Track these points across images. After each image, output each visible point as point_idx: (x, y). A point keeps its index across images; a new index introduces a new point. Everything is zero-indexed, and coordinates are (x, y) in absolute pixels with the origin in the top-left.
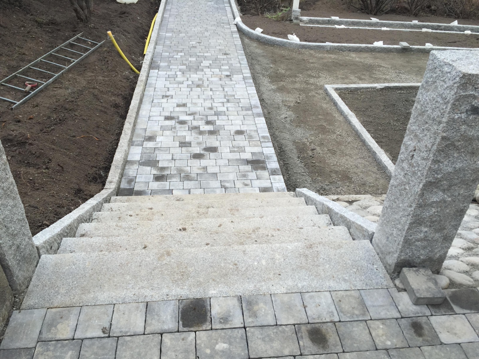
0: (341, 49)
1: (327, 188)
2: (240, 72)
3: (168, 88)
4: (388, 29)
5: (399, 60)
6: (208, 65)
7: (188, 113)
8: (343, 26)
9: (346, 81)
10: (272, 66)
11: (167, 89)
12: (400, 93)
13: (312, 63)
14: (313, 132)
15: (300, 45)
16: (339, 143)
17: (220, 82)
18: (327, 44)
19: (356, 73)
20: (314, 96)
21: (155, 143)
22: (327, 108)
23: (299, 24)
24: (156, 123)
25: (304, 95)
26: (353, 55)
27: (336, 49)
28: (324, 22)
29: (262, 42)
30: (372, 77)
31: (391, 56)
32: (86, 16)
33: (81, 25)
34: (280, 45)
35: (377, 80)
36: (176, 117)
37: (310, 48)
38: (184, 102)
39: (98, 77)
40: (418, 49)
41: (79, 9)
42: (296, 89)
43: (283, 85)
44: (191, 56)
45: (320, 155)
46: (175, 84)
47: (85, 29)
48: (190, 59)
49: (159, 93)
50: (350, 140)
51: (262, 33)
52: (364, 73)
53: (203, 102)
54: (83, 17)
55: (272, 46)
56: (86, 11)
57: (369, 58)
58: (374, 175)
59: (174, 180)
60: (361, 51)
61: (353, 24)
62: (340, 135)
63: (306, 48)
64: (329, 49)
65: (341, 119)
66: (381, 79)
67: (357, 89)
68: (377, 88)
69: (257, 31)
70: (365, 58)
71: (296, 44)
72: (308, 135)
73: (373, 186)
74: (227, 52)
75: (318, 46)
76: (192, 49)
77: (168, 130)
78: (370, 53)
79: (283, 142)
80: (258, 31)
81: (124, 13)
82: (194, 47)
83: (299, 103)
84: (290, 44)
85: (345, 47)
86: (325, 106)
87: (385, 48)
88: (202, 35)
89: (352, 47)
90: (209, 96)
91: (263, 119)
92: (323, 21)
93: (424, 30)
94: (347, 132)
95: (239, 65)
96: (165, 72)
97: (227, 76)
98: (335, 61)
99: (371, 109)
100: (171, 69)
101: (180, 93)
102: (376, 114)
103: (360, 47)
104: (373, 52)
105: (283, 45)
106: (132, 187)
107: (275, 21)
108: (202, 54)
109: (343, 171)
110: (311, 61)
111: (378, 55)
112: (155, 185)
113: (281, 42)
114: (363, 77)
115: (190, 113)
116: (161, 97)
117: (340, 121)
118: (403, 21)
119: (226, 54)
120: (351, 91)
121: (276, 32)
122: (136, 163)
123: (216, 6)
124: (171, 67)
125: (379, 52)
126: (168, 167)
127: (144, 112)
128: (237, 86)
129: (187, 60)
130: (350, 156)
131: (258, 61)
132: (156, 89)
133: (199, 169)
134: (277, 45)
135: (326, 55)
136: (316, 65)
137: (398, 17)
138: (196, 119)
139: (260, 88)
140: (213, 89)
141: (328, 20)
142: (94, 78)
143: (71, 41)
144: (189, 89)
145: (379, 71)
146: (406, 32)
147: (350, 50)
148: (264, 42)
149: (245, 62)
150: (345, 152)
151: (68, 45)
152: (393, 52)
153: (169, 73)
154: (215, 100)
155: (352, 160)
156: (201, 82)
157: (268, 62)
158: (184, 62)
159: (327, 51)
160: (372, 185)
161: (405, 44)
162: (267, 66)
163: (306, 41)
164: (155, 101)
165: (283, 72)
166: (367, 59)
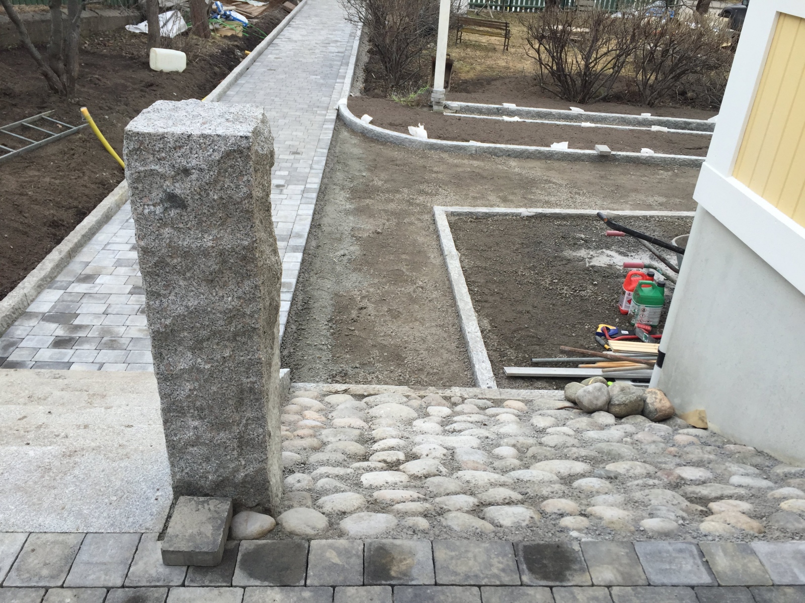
0: (494, 153)
1: (350, 372)
2: (303, 181)
4: (593, 125)
5: (587, 174)
8: (516, 119)
9: (479, 202)
10: (364, 174)
12: (560, 225)
13: (436, 172)
14: (376, 281)
15: (427, 144)
16: (412, 300)
18: (472, 143)
19: (502, 191)
20: (411, 224)
21: (91, 285)
22: (423, 244)
23: (442, 113)
24: (113, 253)
25: (394, 221)
26: (513, 163)
27: (485, 152)
28: (489, 112)
29: (368, 138)
30: (525, 198)
31: (577, 166)
32: (64, 85)
33: (53, 99)
34: (395, 143)
35: (532, 203)
37: (442, 149)
39: (44, 177)
40: (627, 157)
41: (51, 73)
42: (386, 211)
43: (368, 205)
45: (369, 317)
47: (61, 105)
50: (434, 296)
51: (371, 122)
52: (516, 191)
54: (59, 86)
55: (382, 145)
56: (65, 78)
57: (537, 169)
58: (445, 356)
59: (86, 346)
60: (528, 158)
61: (540, 115)
62: (422, 288)
63: (436, 149)
64: (473, 152)
65: (437, 261)
66: (539, 201)
67: (487, 216)
68: (522, 216)
70: (530, 168)
71: (420, 142)
72: (366, 284)
73: (435, 374)
74: (300, 150)
75: (456, 147)
77: (125, 266)
78: (544, 161)
79: (316, 293)
80: (365, 121)
81: (152, 85)
83: (378, 233)
84: (411, 141)
85: (501, 150)
86: (421, 239)
87: (569, 154)
89: (514, 151)
91: (299, 256)
92: (488, 109)
93: (655, 128)
94: (436, 282)
95: (307, 170)
97: (278, 186)
98: (477, 171)
99: (497, 248)
102: (500, 257)
103: (527, 150)
104: (550, 160)
106: (5, 356)
107: (403, 106)
109: (396, 346)
110: (435, 169)
111: (556, 164)
112: (47, 354)
113: (397, 138)
114: (511, 197)
117: (434, 265)
118: (625, 113)
119: (295, 153)
120: (477, 218)
121: (397, 122)
122: (37, 317)
123: (322, 81)
125: (559, 160)
126: (87, 326)
127: (101, 237)
128: (285, 202)
130: (422, 321)
131: (347, 166)
133: (140, 330)
134: (391, 142)
135: (466, 161)
136: (440, 176)
137: (621, 107)
139: (325, 207)
141: (497, 108)
142: (36, 179)
143: (24, 122)
145: (543, 189)
146: (623, 130)
147: (509, 155)
148: (371, 138)
149: (320, 166)
150: (415, 314)
151: (17, 128)
152: (583, 161)
155: (421, 328)
157: (362, 168)
159: (471, 155)
160: (435, 371)
161: (604, 148)
162: (357, 174)
163: (439, 138)
165: (380, 183)
166: (535, 170)
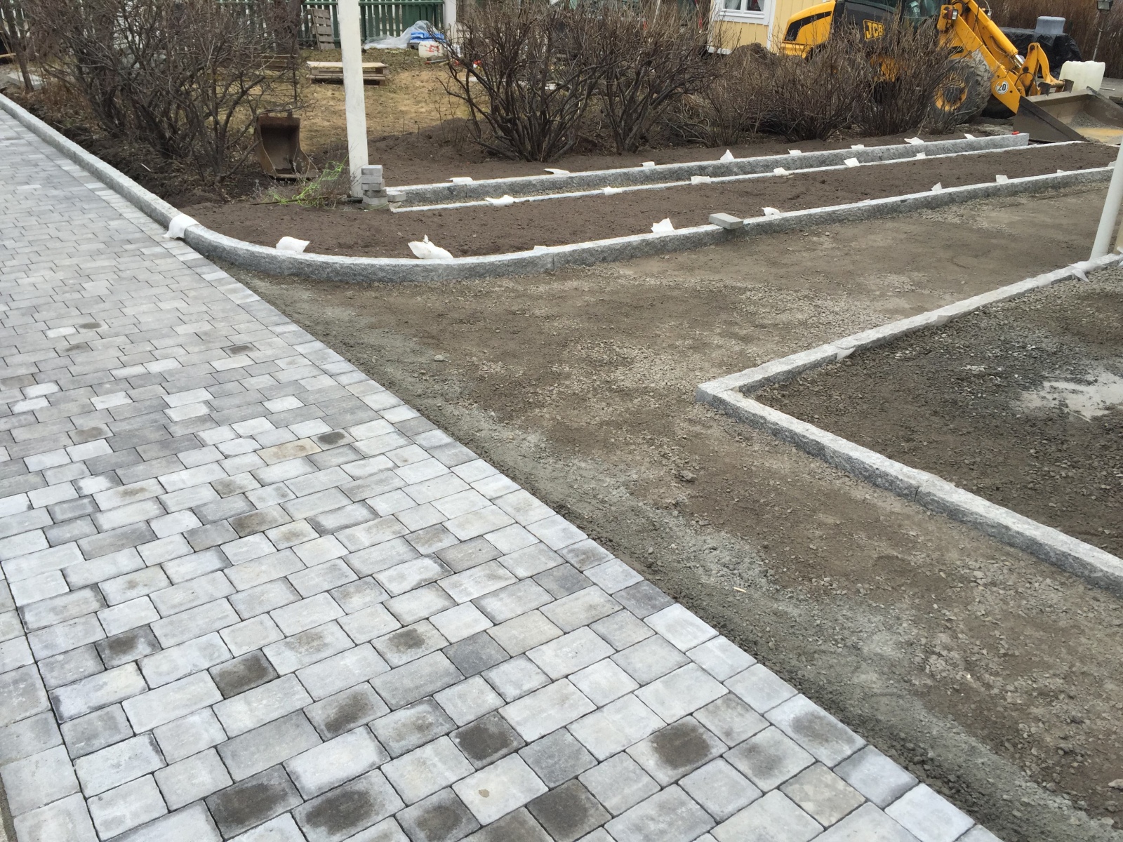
0: (581, 261)
2: (359, 408)
3: (95, 587)
4: (620, 190)
6: (204, 410)
7: (319, 714)
8: (507, 200)
10: (440, 357)
11: (88, 593)
12: (907, 358)
13: (550, 318)
14: (907, 609)
15: (460, 269)
17: (323, 478)
19: (706, 324)
20: (700, 436)
22: (798, 475)
25: (668, 443)
27: (568, 262)
28: (438, 197)
34: (391, 280)
36: (276, 781)
38: (243, 648)
42: (615, 425)
43: (556, 421)
44: (94, 389)
46: (119, 548)
48: (100, 403)
49: (63, 638)
51: (307, 250)
52: (725, 318)
53: (336, 612)
55: (366, 289)
57: (672, 272)
64: (549, 266)
65: (899, 504)
67: (790, 376)
69: (286, 248)
71: (448, 268)
74: (239, 340)
75: (518, 263)
76: (80, 357)
80: (292, 248)
82: (77, 347)
83: (691, 481)
86: (777, 466)
88: (77, 296)
90: (334, 567)
91: (686, 616)
92: (435, 192)
93: (696, 180)
95: (328, 381)
96: (20, 501)
97: (328, 439)
98: (602, 297)
100: (41, 473)
101: (177, 596)
105: (403, 280)
108: (139, 370)
110: (538, 312)
113: (395, 270)
115: (332, 712)
116: (90, 664)
117: (906, 516)
119: (237, 349)
120: (781, 387)
123: (56, 192)
124: (34, 462)
128: (406, 474)
129: (89, 410)
131: (375, 349)
132: (29, 617)
134: (380, 280)
135: (556, 286)
136: (568, 323)
138: (396, 747)
140: (329, 522)
141: (449, 188)
144: (210, 560)
145: (753, 303)
147: (604, 260)
148: (329, 280)
153: (41, 498)
154: (381, 577)
156: (236, 505)
157: (413, 345)
158: (86, 423)
159: (547, 272)
161: (726, 218)
162: (423, 360)
164: (71, 704)
165: (498, 368)
166: (674, 275)
